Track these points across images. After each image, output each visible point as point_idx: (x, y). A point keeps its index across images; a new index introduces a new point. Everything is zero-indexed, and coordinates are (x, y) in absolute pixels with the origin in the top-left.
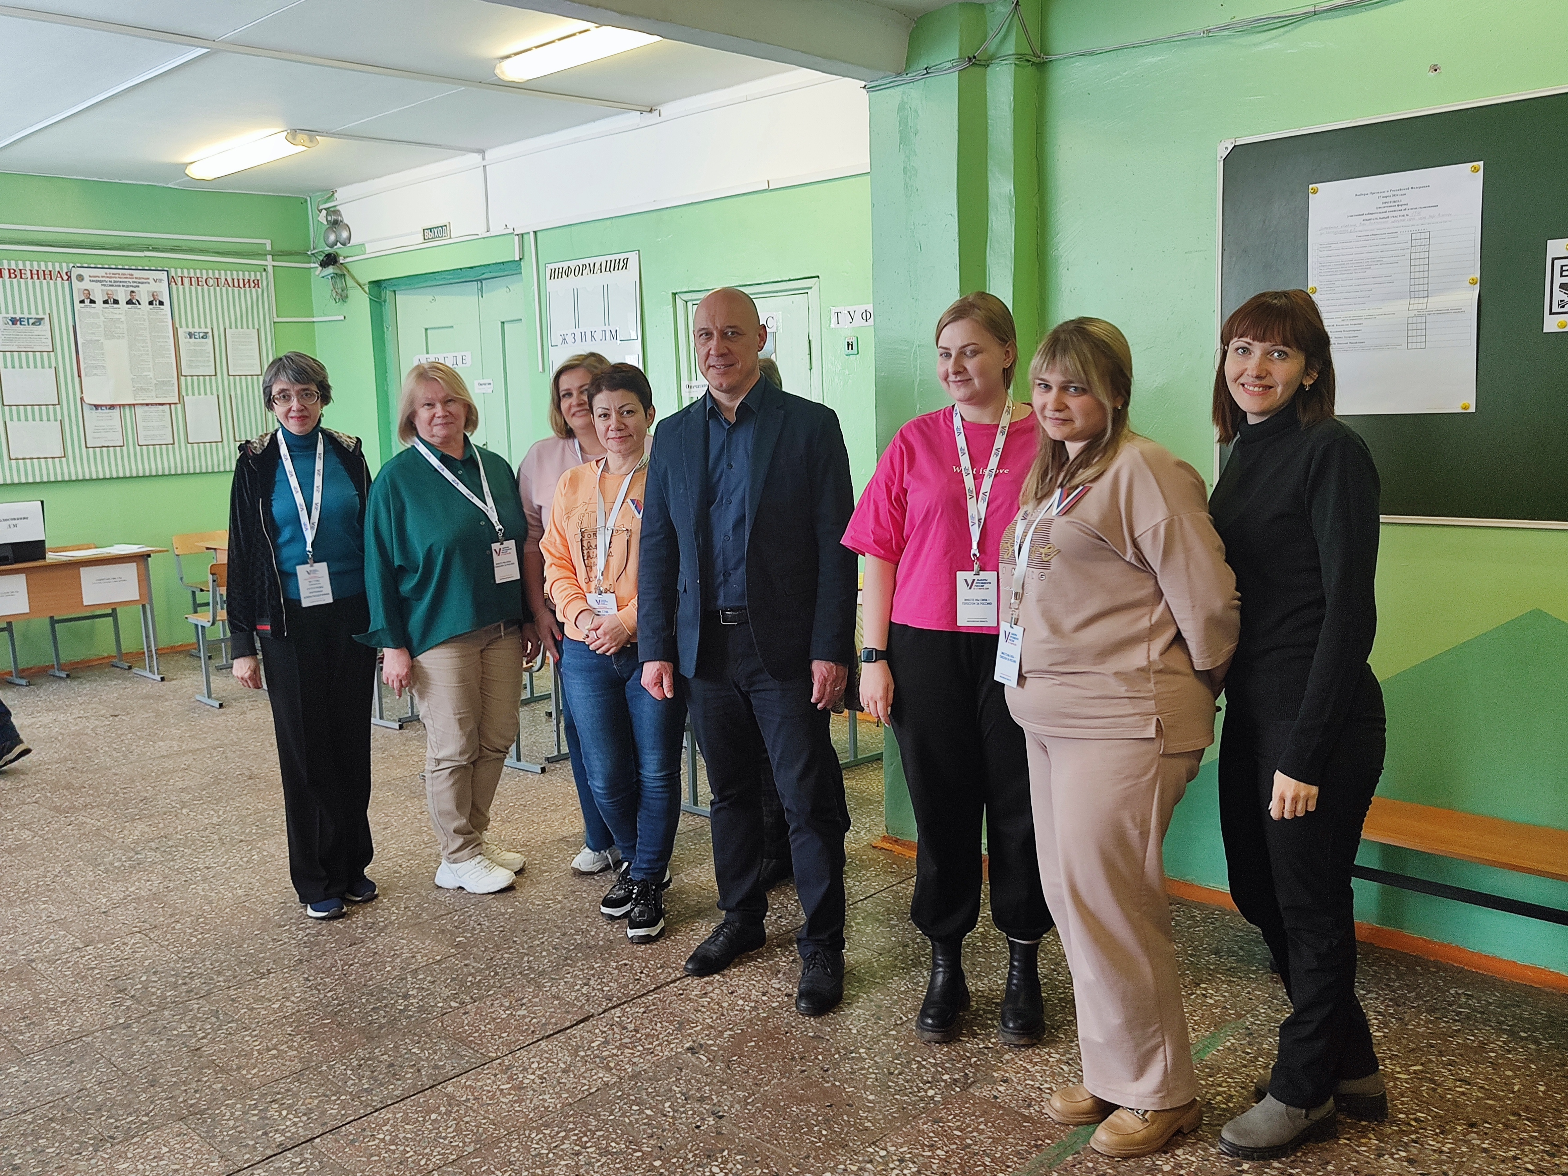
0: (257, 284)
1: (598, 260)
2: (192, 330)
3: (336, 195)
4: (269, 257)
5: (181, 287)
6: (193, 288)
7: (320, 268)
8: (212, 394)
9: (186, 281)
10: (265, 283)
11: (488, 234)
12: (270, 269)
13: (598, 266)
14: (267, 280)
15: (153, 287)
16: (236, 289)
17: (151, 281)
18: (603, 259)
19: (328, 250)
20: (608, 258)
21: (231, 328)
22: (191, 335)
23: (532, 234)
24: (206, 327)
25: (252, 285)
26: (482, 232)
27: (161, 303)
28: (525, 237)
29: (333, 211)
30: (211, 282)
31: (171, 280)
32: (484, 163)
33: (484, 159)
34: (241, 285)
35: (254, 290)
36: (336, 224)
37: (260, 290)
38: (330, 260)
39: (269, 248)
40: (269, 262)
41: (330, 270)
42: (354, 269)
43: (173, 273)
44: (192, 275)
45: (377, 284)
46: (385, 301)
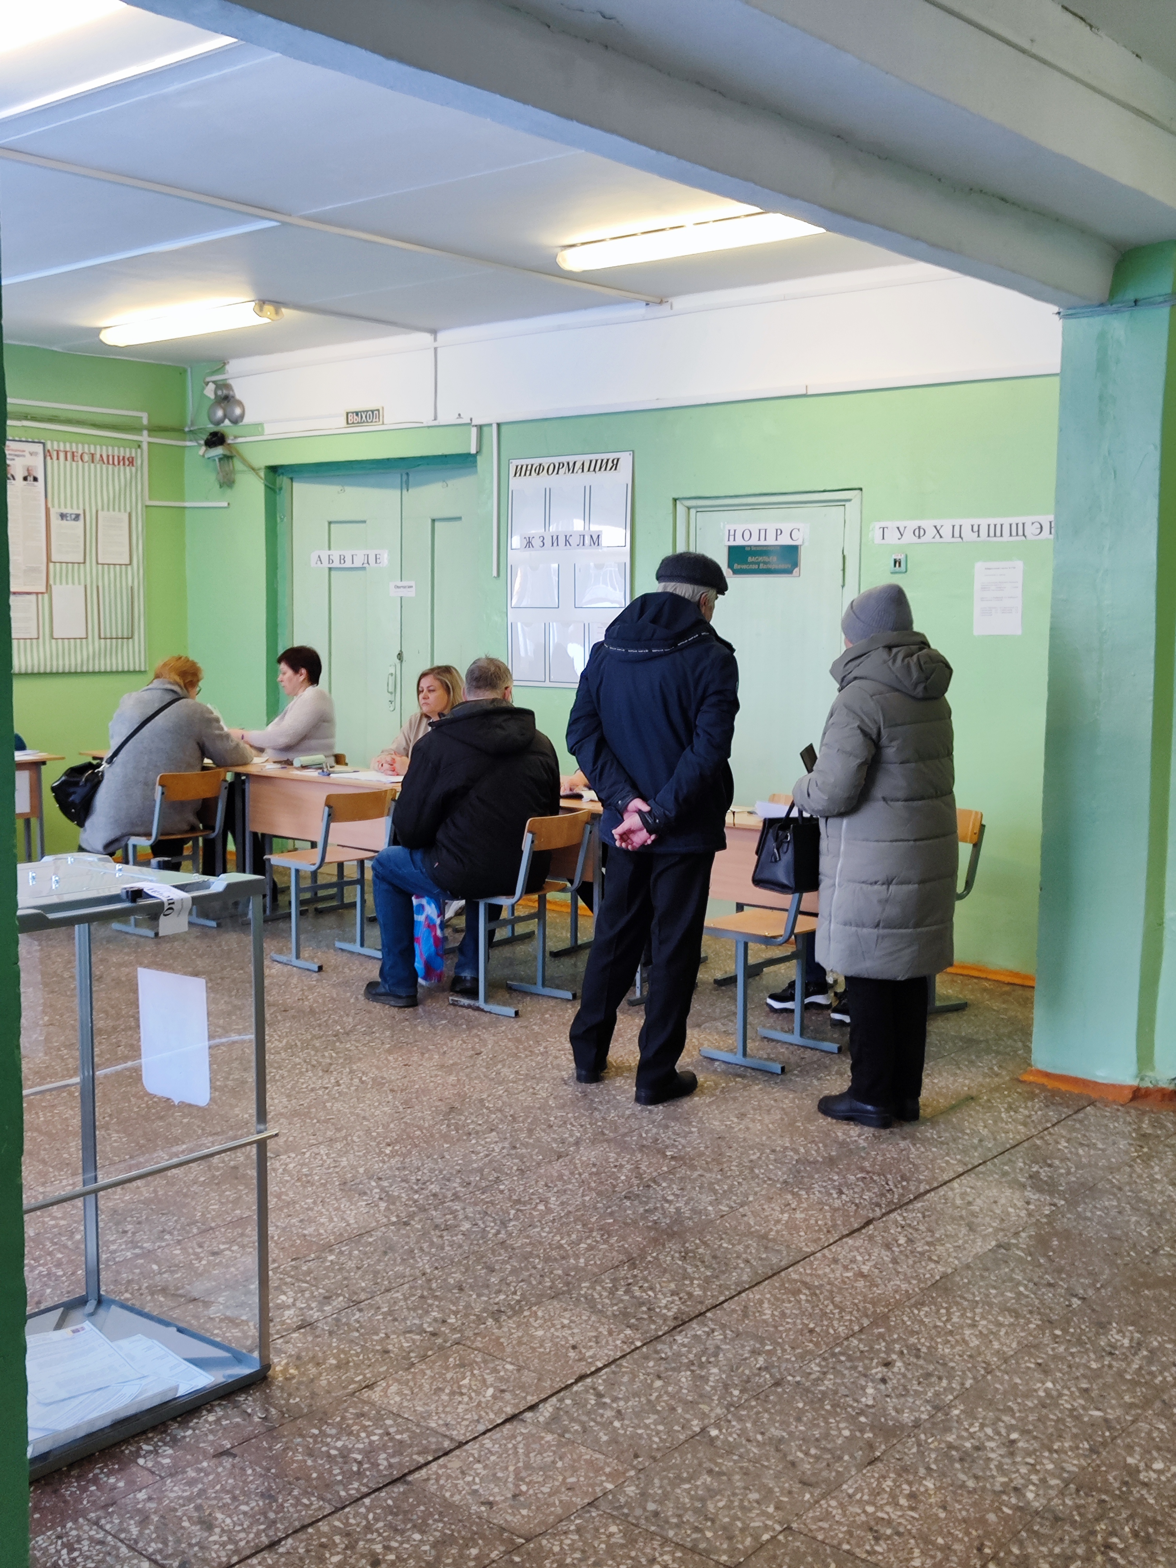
0: (131, 462)
1: (579, 459)
2: (64, 511)
3: (227, 367)
4: (145, 433)
5: (55, 462)
6: (68, 463)
7: (204, 448)
8: (79, 583)
9: (62, 455)
10: (139, 462)
11: (436, 423)
12: (145, 446)
13: (578, 465)
14: (142, 458)
15: (28, 461)
16: (110, 467)
17: (27, 454)
18: (587, 458)
19: (212, 428)
20: (594, 457)
21: (103, 509)
22: (63, 516)
23: (495, 427)
24: (78, 508)
25: (127, 463)
26: (428, 420)
27: (35, 479)
28: (485, 429)
29: (222, 385)
30: (86, 458)
31: (47, 453)
32: (436, 345)
33: (435, 340)
34: (116, 462)
35: (128, 469)
36: (226, 399)
37: (134, 469)
38: (216, 439)
39: (145, 421)
40: (144, 438)
41: (219, 451)
42: (246, 452)
43: (49, 446)
44: (68, 449)
45: (274, 470)
46: (281, 489)
